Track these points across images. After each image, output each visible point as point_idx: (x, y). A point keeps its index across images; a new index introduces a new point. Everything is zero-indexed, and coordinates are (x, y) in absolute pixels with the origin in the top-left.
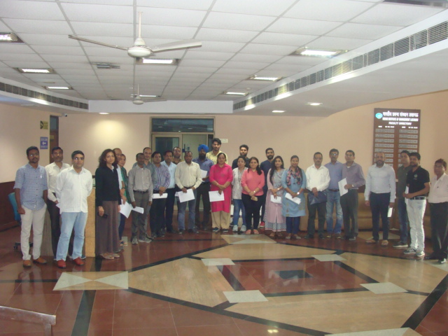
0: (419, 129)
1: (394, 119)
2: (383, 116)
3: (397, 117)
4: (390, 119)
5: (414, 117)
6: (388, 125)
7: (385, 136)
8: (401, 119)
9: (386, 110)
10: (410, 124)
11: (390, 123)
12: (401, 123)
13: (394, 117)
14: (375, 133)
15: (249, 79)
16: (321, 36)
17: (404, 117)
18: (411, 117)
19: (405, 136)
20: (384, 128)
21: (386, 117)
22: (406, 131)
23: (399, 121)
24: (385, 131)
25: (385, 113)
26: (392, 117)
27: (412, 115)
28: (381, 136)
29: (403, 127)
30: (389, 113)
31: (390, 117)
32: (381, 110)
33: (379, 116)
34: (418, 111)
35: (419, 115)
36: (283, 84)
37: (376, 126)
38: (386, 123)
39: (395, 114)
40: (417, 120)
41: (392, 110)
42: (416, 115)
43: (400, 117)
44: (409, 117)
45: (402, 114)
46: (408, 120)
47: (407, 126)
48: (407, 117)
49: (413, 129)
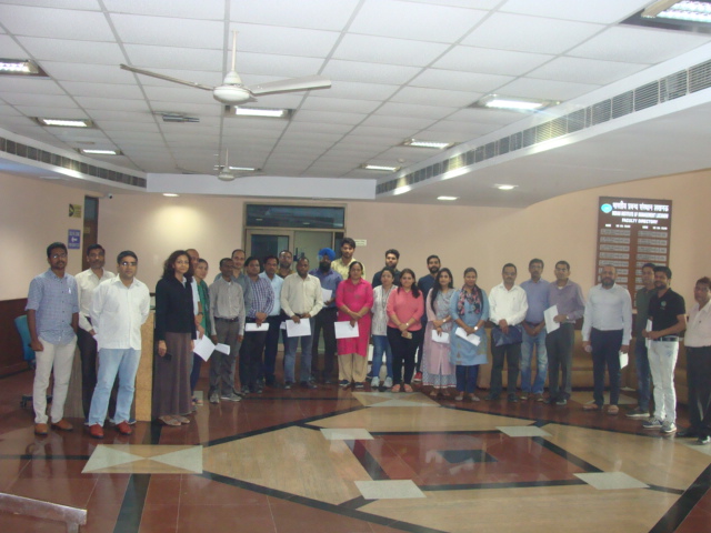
0: (669, 231)
1: (631, 214)
2: (614, 209)
3: (634, 210)
4: (624, 214)
5: (662, 212)
6: (621, 223)
7: (615, 240)
8: (641, 215)
9: (618, 200)
10: (655, 222)
11: (624, 220)
12: (640, 221)
13: (631, 210)
14: (599, 236)
15: (402, 144)
16: (518, 77)
17: (645, 211)
18: (658, 212)
19: (647, 241)
20: (613, 227)
21: (618, 210)
22: (648, 234)
23: (638, 218)
24: (616, 232)
25: (615, 205)
26: (627, 210)
27: (658, 207)
28: (609, 240)
29: (645, 227)
30: (622, 205)
31: (624, 210)
32: (610, 200)
33: (606, 208)
34: (668, 202)
35: (670, 208)
36: (457, 154)
37: (601, 225)
38: (618, 220)
39: (631, 206)
40: (666, 216)
41: (628, 200)
42: (666, 208)
43: (639, 210)
44: (653, 211)
45: (643, 206)
46: (652, 215)
47: (650, 226)
48: (650, 211)
49: (661, 231)
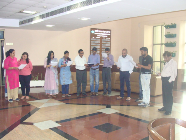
0: (110, 39)
1: (100, 34)
2: (95, 32)
3: (101, 33)
4: (98, 34)
5: (109, 33)
6: (97, 37)
7: (95, 42)
8: (103, 34)
9: (96, 29)
10: (107, 36)
11: (98, 36)
12: (103, 36)
13: (100, 33)
14: (91, 41)
17: (104, 33)
18: (107, 33)
19: (105, 42)
20: (95, 38)
21: (96, 32)
22: (105, 40)
23: (102, 35)
24: (96, 40)
25: (95, 31)
26: (99, 33)
27: (108, 32)
28: (94, 42)
29: (104, 38)
30: (97, 31)
31: (98, 33)
32: (94, 29)
33: (93, 32)
34: (110, 30)
35: (111, 32)
37: (91, 37)
38: (96, 36)
39: (100, 31)
40: (110, 35)
41: (99, 29)
42: (109, 32)
43: (102, 33)
44: (106, 33)
45: (103, 31)
46: (106, 34)
47: (105, 37)
48: (105, 33)
49: (108, 39)
